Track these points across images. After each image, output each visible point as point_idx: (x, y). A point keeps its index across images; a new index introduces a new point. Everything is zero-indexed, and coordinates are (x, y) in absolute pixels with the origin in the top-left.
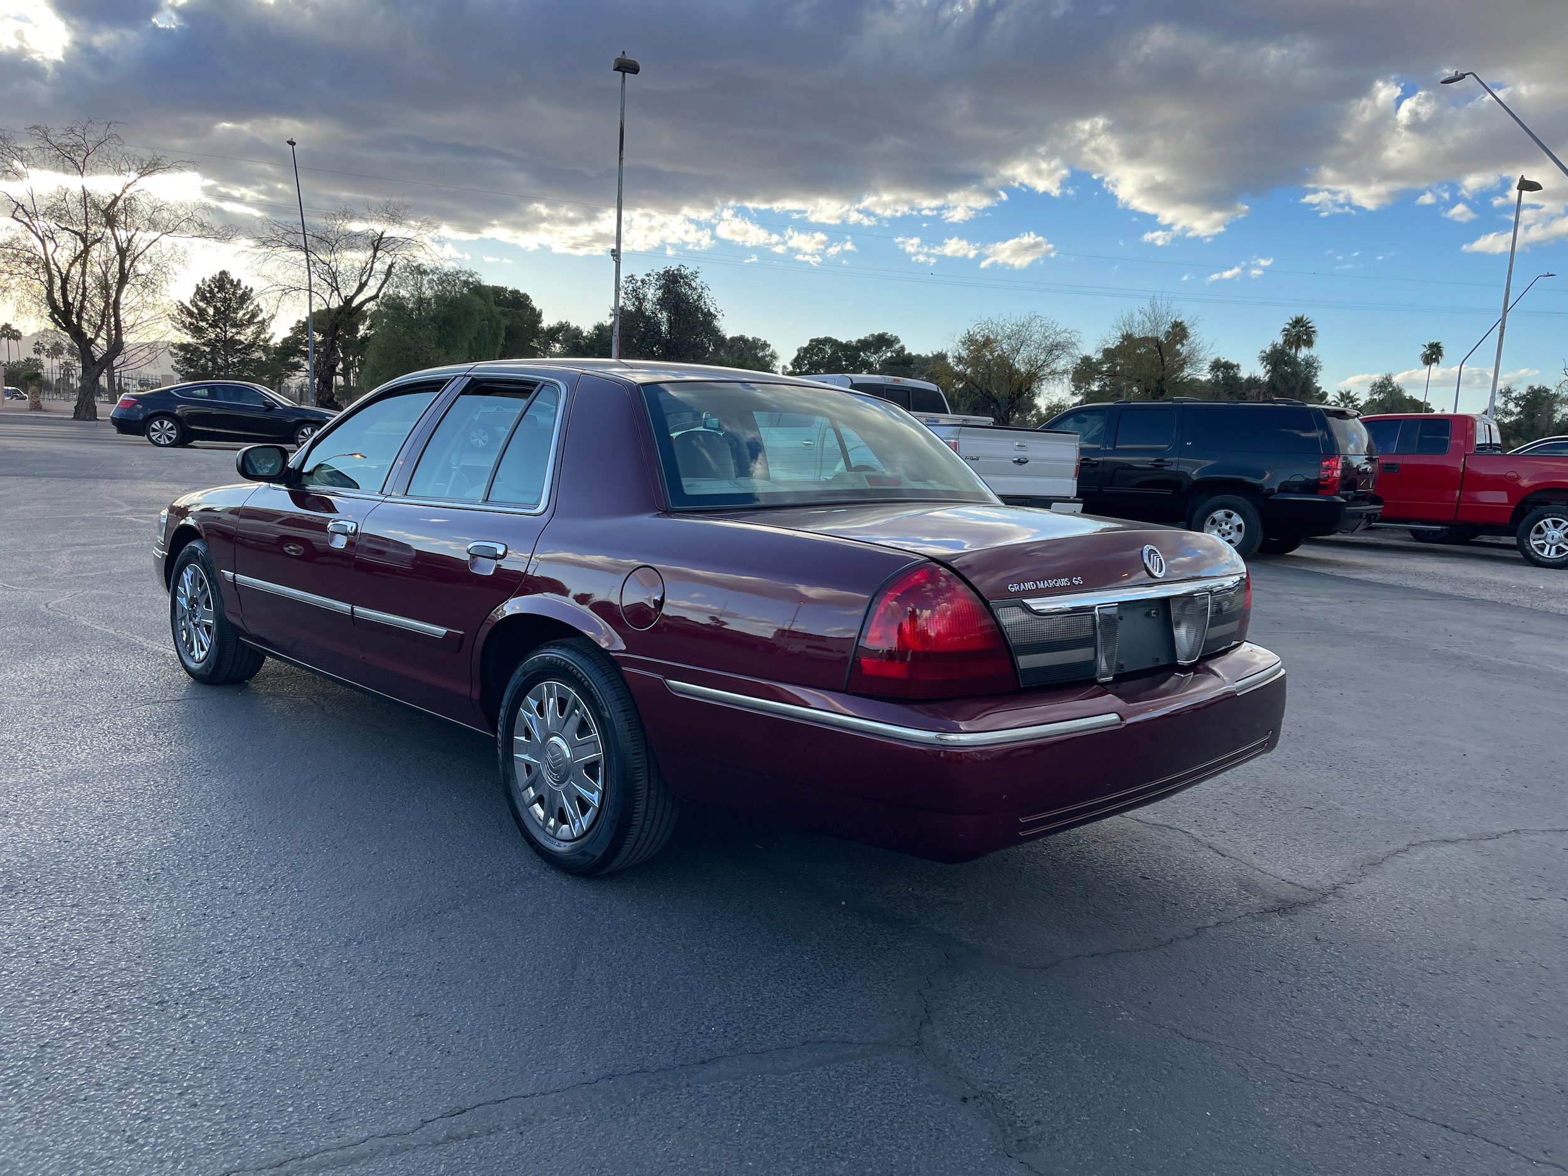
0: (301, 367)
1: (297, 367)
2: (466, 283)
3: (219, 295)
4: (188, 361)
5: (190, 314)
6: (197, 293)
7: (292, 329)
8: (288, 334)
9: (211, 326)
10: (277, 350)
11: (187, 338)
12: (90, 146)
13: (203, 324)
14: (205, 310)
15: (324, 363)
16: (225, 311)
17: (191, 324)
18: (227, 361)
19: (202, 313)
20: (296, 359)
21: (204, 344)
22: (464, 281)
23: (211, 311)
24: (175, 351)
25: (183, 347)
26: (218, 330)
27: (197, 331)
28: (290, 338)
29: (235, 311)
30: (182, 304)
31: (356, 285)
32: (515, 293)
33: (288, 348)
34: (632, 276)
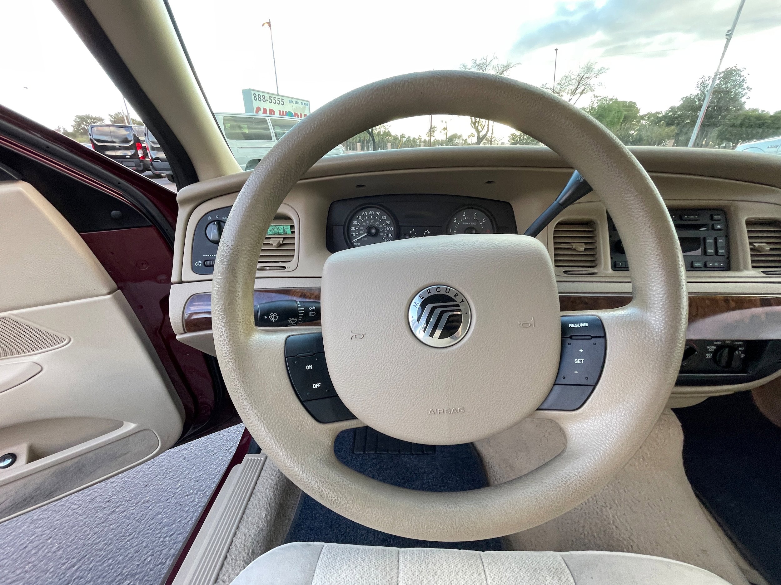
12: (488, 63)
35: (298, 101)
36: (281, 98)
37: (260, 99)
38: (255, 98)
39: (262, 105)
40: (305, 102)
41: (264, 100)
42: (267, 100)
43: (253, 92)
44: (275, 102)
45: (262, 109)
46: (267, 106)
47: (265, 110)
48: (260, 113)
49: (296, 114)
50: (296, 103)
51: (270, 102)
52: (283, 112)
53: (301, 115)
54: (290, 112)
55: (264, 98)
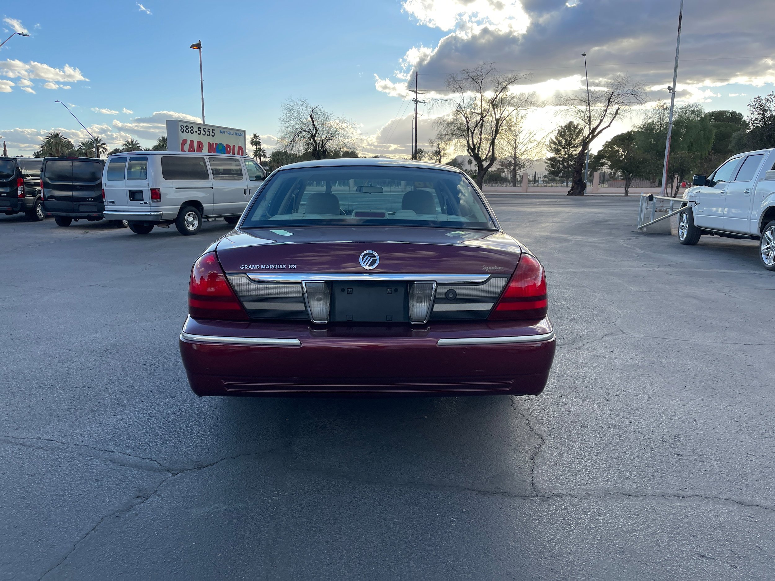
0: (606, 164)
1: (603, 164)
2: (693, 112)
3: (567, 133)
4: (553, 166)
5: (555, 143)
6: (558, 133)
7: (603, 146)
8: (601, 148)
9: (563, 148)
10: (596, 157)
11: (552, 155)
12: (484, 75)
13: (560, 147)
14: (561, 141)
15: (578, 162)
16: (570, 140)
17: (554, 148)
18: (568, 164)
19: (560, 142)
20: (604, 160)
21: (559, 157)
22: (692, 110)
23: (564, 141)
24: (547, 161)
25: (551, 159)
26: (566, 150)
27: (557, 151)
28: (602, 150)
29: (574, 140)
30: (551, 139)
31: (599, 121)
32: (733, 113)
33: (600, 156)
34: (759, 97)
35: (231, 131)
36: (211, 129)
37: (187, 131)
38: (182, 130)
39: (189, 137)
40: (240, 132)
41: (192, 132)
42: (196, 132)
43: (180, 124)
44: (204, 133)
45: (189, 142)
46: (195, 138)
47: (192, 142)
48: (187, 146)
49: (228, 146)
50: (229, 133)
51: (198, 134)
52: (213, 144)
53: (234, 147)
54: (221, 144)
55: (192, 130)
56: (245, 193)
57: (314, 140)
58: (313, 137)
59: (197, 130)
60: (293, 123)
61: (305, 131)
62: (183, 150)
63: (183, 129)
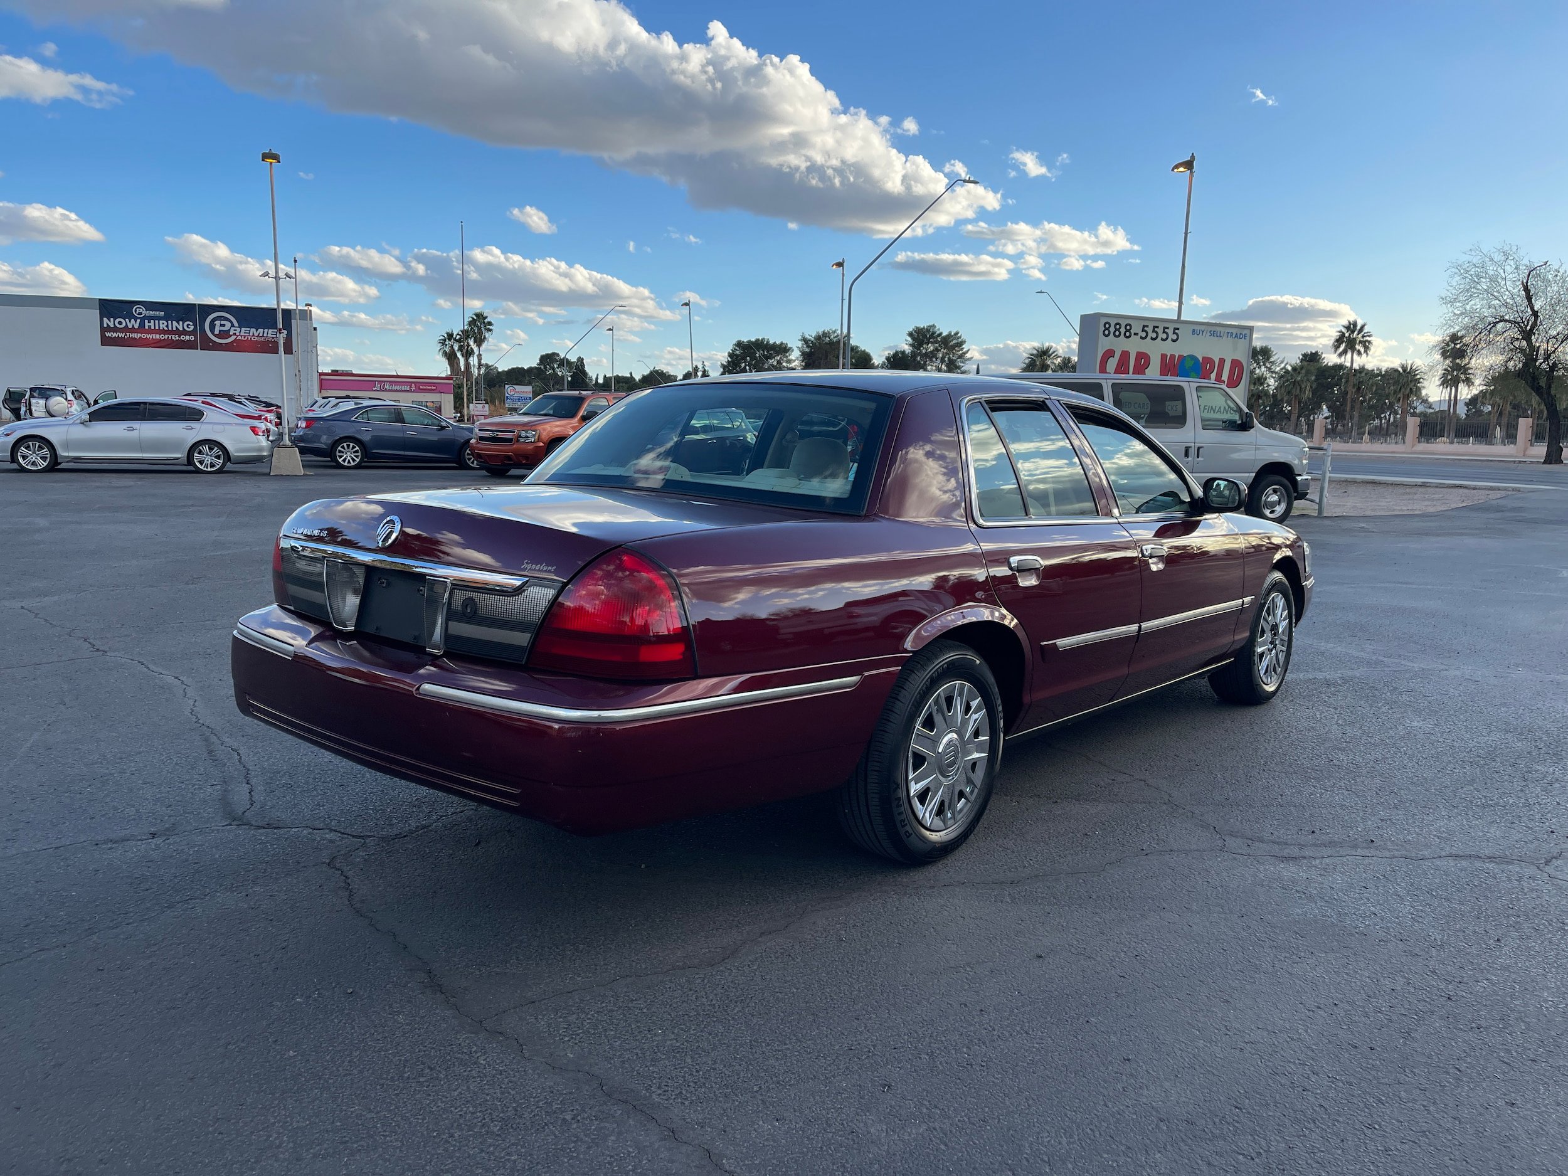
36: (1172, 327)
37: (1120, 334)
38: (1106, 332)
39: (1121, 345)
40: (1239, 331)
41: (1128, 334)
42: (1136, 334)
43: (1103, 320)
44: (1154, 336)
45: (1118, 355)
46: (1134, 346)
47: (1125, 355)
48: (1112, 363)
49: (1208, 360)
50: (1213, 334)
51: (1142, 338)
52: (1173, 356)
53: (1222, 362)
54: (1192, 357)
55: (1129, 331)
56: (1187, 455)
57: (1529, 342)
58: (1527, 335)
59: (1139, 331)
60: (1476, 304)
61: (1506, 321)
62: (1103, 370)
63: (1108, 329)
